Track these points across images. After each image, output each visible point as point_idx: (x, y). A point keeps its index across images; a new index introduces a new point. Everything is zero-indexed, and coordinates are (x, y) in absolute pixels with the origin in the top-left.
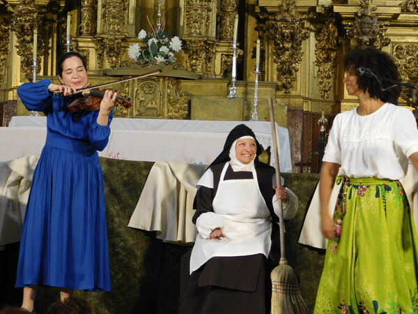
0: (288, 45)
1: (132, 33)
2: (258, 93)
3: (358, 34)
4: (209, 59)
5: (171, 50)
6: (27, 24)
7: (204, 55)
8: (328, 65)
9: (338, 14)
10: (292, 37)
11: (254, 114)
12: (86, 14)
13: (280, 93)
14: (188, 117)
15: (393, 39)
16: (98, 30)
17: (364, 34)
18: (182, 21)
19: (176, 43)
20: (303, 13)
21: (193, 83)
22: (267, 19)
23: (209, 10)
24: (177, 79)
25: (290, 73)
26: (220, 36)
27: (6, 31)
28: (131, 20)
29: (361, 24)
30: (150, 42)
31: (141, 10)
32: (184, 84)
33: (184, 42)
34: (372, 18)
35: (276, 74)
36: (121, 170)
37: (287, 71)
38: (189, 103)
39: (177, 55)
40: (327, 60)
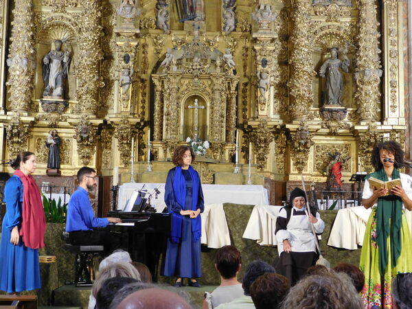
0: (263, 145)
1: (182, 139)
2: (250, 170)
3: (299, 139)
4: (222, 152)
5: (204, 148)
6: (125, 134)
7: (220, 150)
8: (282, 156)
9: (288, 129)
10: (265, 141)
11: (249, 182)
12: (157, 129)
13: (259, 170)
14: (214, 183)
15: (316, 142)
16: (163, 138)
17: (302, 139)
18: (208, 133)
19: (206, 144)
20: (271, 129)
21: (214, 165)
22: (252, 131)
23: (222, 127)
24: (207, 163)
25: (264, 160)
26: (227, 141)
27: (110, 138)
28: (181, 133)
29: (300, 134)
30: (193, 144)
31: (186, 127)
32: (210, 165)
33: (210, 144)
34: (306, 131)
35: (256, 160)
36: (239, 209)
37: (262, 159)
38: (214, 176)
39: (207, 150)
40: (281, 152)
